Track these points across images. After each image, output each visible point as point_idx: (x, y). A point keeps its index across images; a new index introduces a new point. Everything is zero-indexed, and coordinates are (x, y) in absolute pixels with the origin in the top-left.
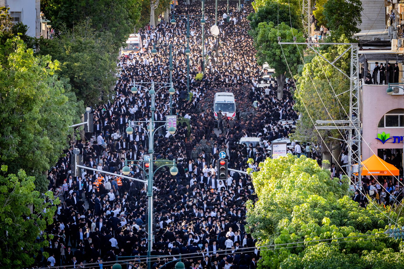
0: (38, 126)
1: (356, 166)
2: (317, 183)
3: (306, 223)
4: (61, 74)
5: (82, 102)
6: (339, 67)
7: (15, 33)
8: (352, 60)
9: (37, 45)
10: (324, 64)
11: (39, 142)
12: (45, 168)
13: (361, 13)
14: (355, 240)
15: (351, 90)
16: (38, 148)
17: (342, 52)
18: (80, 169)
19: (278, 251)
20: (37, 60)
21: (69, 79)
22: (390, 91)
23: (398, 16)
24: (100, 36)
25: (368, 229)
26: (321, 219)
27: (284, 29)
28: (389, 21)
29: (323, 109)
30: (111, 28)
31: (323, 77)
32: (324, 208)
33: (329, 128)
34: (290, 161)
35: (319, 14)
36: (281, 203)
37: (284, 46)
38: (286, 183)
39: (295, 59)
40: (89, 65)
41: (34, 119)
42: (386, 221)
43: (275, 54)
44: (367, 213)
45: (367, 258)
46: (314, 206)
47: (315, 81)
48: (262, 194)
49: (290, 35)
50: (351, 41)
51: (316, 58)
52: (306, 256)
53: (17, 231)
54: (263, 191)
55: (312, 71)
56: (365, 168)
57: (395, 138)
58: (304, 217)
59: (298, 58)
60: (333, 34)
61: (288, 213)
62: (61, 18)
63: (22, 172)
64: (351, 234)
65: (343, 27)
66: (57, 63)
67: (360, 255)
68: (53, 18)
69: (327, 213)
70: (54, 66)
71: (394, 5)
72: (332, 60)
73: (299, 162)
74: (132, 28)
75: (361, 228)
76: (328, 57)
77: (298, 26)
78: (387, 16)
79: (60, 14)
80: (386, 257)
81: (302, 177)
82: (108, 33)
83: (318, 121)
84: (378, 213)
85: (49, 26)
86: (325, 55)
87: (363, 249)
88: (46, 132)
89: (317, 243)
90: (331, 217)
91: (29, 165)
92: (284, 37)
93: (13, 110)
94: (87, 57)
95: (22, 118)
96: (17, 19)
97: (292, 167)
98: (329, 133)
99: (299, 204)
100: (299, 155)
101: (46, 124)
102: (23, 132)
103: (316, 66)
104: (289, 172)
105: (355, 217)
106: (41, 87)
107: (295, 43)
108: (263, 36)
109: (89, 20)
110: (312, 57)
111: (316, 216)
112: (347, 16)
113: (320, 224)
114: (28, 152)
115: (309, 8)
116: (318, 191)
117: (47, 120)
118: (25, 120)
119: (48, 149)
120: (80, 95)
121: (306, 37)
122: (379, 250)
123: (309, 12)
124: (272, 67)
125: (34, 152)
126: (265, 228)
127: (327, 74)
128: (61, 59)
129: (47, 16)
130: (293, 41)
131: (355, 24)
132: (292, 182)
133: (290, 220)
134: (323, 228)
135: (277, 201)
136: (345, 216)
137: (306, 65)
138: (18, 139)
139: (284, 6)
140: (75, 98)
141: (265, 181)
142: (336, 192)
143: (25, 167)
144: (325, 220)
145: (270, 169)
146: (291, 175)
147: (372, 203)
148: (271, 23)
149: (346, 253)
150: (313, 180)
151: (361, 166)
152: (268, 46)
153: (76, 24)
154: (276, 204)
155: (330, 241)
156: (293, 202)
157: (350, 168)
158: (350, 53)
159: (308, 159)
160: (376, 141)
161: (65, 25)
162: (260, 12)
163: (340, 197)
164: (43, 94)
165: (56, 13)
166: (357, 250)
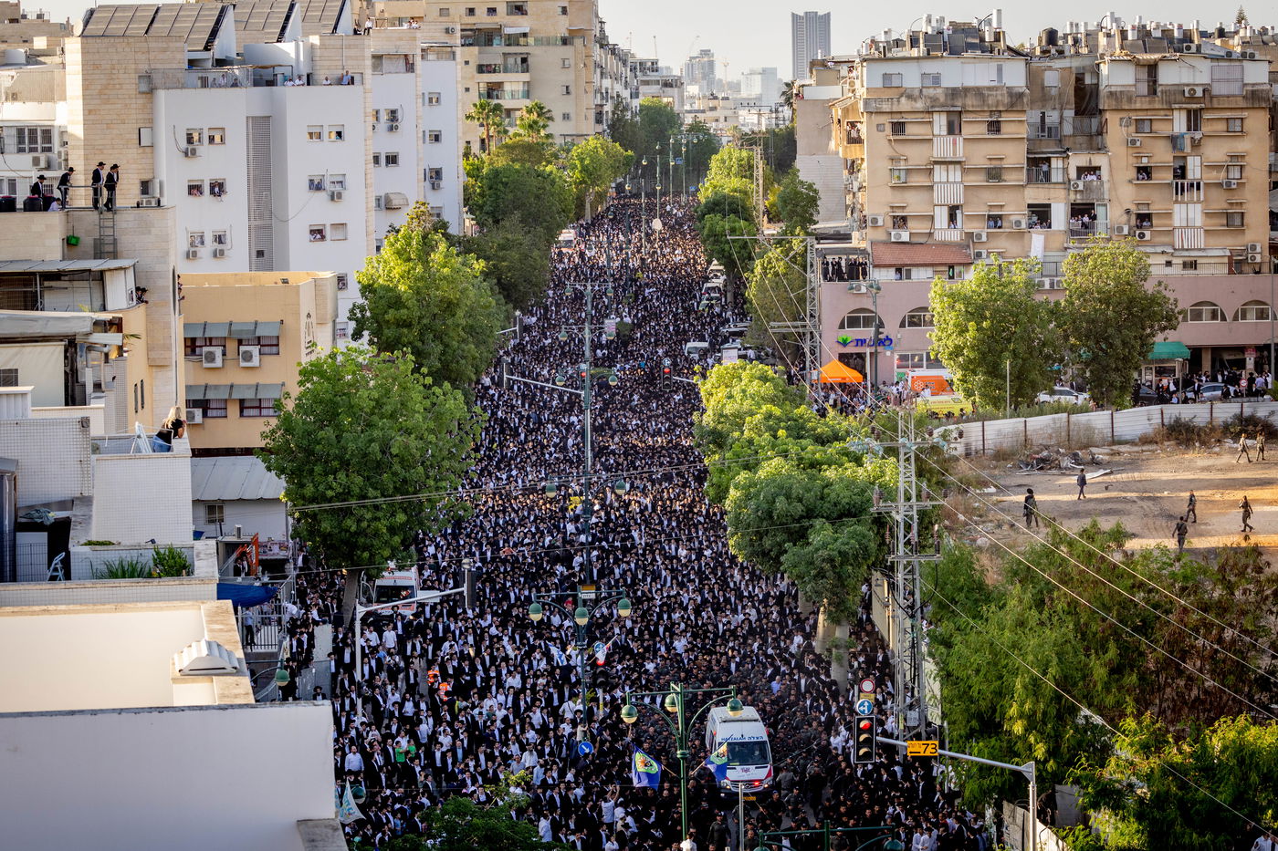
0: (462, 333)
1: (815, 373)
2: (772, 392)
3: (760, 436)
4: (486, 275)
5: (511, 305)
6: (795, 263)
7: (436, 230)
8: (809, 255)
9: (460, 243)
10: (777, 260)
11: (463, 351)
12: (470, 380)
13: (819, 203)
14: (814, 454)
15: (808, 288)
16: (463, 357)
17: (797, 246)
18: (509, 379)
19: (729, 467)
20: (460, 259)
21: (495, 281)
22: (852, 288)
23: (859, 206)
24: (529, 232)
25: (828, 441)
26: (776, 431)
27: (734, 222)
28: (849, 212)
29: (778, 309)
30: (541, 223)
31: (776, 274)
32: (779, 419)
33: (784, 331)
34: (741, 368)
35: (773, 205)
36: (732, 414)
37: (734, 241)
38: (736, 391)
39: (746, 255)
40: (518, 265)
41: (458, 326)
42: (848, 433)
43: (723, 250)
44: (826, 425)
45: (828, 473)
46: (769, 416)
47: (769, 279)
48: (711, 405)
49: (740, 228)
50: (808, 234)
51: (770, 254)
52: (760, 472)
53: (441, 450)
54: (712, 402)
55: (764, 268)
56: (824, 375)
57: (857, 340)
58: (756, 429)
59: (750, 253)
60: (787, 227)
61: (740, 427)
62: (487, 213)
63: (447, 385)
64: (810, 448)
65: (798, 219)
66: (482, 263)
67: (820, 471)
68: (478, 213)
69: (782, 424)
70: (480, 265)
71: (854, 194)
72: (787, 255)
73: (751, 369)
74: (565, 224)
75: (821, 441)
76: (782, 252)
77: (749, 218)
78: (847, 207)
79: (487, 208)
80: (849, 472)
81: (755, 386)
82: (539, 229)
83: (772, 324)
84: (839, 424)
85: (474, 222)
86: (778, 250)
87: (821, 464)
88: (470, 339)
89: (771, 459)
90: (787, 429)
91: (453, 376)
92: (733, 231)
93: (435, 315)
94: (515, 255)
95: (444, 324)
96: (438, 215)
97: (745, 375)
98: (784, 336)
99: (752, 415)
100: (751, 361)
101: (471, 330)
102: (446, 339)
103: (770, 263)
104: (741, 380)
105: (815, 429)
106: (466, 289)
107: (745, 237)
108: (710, 230)
109: (517, 215)
110: (765, 253)
111: (770, 429)
112: (802, 207)
113: (775, 437)
114: (452, 362)
115: (761, 197)
116: (772, 401)
117: (472, 326)
118: (448, 326)
119: (474, 358)
120: (508, 298)
121: (758, 230)
122: (841, 465)
123: (760, 202)
124: (720, 264)
125: (458, 362)
126: (715, 442)
127: (781, 270)
128: (487, 259)
129: (471, 211)
130: (743, 235)
131: (812, 215)
132: (744, 391)
133: (742, 433)
134: (779, 442)
135: (727, 411)
136: (803, 428)
137: (757, 262)
138: (441, 347)
139: (733, 197)
140: (503, 301)
141: (714, 391)
142: (793, 401)
143: (448, 379)
144: (781, 433)
145: (720, 377)
146: (743, 383)
147: (831, 413)
148: (719, 216)
149: (804, 469)
150: (768, 389)
151: (819, 373)
152: (716, 241)
153: (502, 219)
154: (726, 416)
155: (786, 456)
156: (746, 413)
157: (808, 375)
158: (806, 247)
159: (760, 366)
160: (837, 345)
161: (490, 221)
162: (707, 203)
163: (798, 407)
164: (468, 297)
165: (481, 207)
166: (814, 465)
